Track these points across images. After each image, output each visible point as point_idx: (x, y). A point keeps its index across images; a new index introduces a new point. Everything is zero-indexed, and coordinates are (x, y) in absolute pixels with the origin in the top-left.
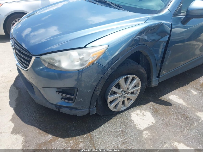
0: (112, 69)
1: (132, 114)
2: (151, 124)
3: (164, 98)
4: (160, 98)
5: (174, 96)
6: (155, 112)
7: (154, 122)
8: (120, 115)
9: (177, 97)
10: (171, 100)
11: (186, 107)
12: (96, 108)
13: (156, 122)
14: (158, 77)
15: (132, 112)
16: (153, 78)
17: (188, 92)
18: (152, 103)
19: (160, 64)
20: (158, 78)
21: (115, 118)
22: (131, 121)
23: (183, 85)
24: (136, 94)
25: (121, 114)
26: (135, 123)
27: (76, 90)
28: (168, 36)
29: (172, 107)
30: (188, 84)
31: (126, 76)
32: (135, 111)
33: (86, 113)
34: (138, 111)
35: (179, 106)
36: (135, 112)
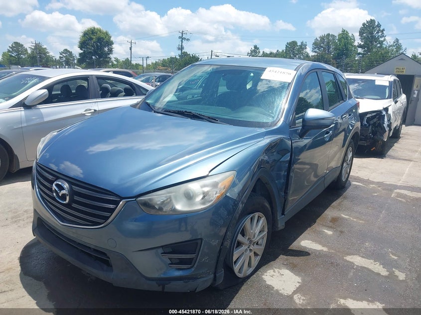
0: (242, 203)
1: (263, 277)
2: (298, 285)
3: (294, 246)
4: (289, 248)
5: (306, 241)
6: (293, 268)
7: (300, 281)
8: (249, 282)
9: (311, 242)
10: (305, 248)
11: (329, 253)
12: (223, 272)
13: (303, 280)
14: (283, 214)
15: (263, 275)
16: (278, 216)
17: (320, 233)
18: (281, 256)
19: (283, 194)
20: (283, 216)
21: (243, 288)
22: (269, 287)
23: (310, 226)
24: (261, 245)
25: (249, 280)
26: (276, 288)
27: (199, 242)
28: (289, 154)
29: (311, 256)
30: (315, 222)
31: (252, 215)
32: (266, 272)
33: (209, 284)
34: (270, 272)
35: (320, 253)
36: (268, 274)
